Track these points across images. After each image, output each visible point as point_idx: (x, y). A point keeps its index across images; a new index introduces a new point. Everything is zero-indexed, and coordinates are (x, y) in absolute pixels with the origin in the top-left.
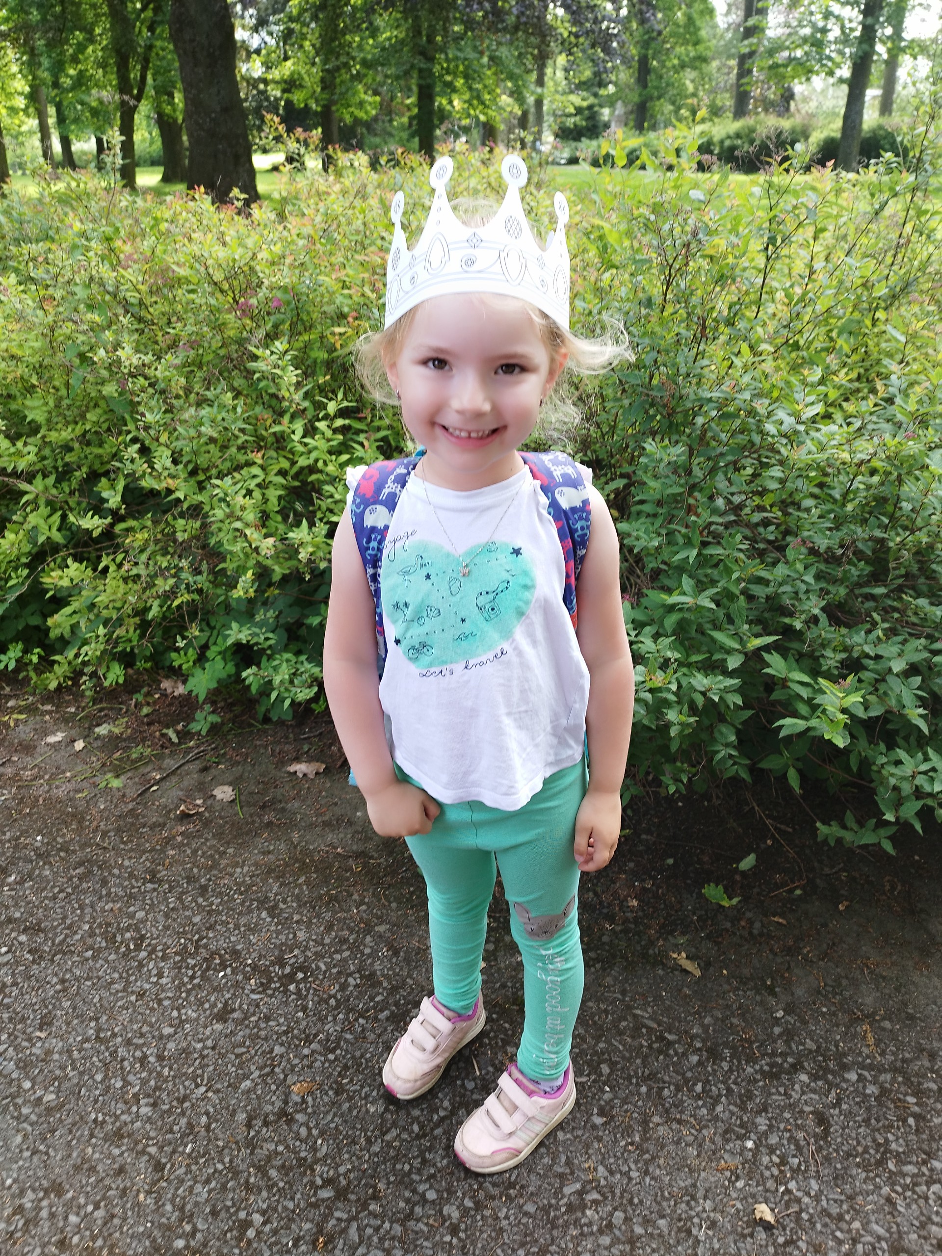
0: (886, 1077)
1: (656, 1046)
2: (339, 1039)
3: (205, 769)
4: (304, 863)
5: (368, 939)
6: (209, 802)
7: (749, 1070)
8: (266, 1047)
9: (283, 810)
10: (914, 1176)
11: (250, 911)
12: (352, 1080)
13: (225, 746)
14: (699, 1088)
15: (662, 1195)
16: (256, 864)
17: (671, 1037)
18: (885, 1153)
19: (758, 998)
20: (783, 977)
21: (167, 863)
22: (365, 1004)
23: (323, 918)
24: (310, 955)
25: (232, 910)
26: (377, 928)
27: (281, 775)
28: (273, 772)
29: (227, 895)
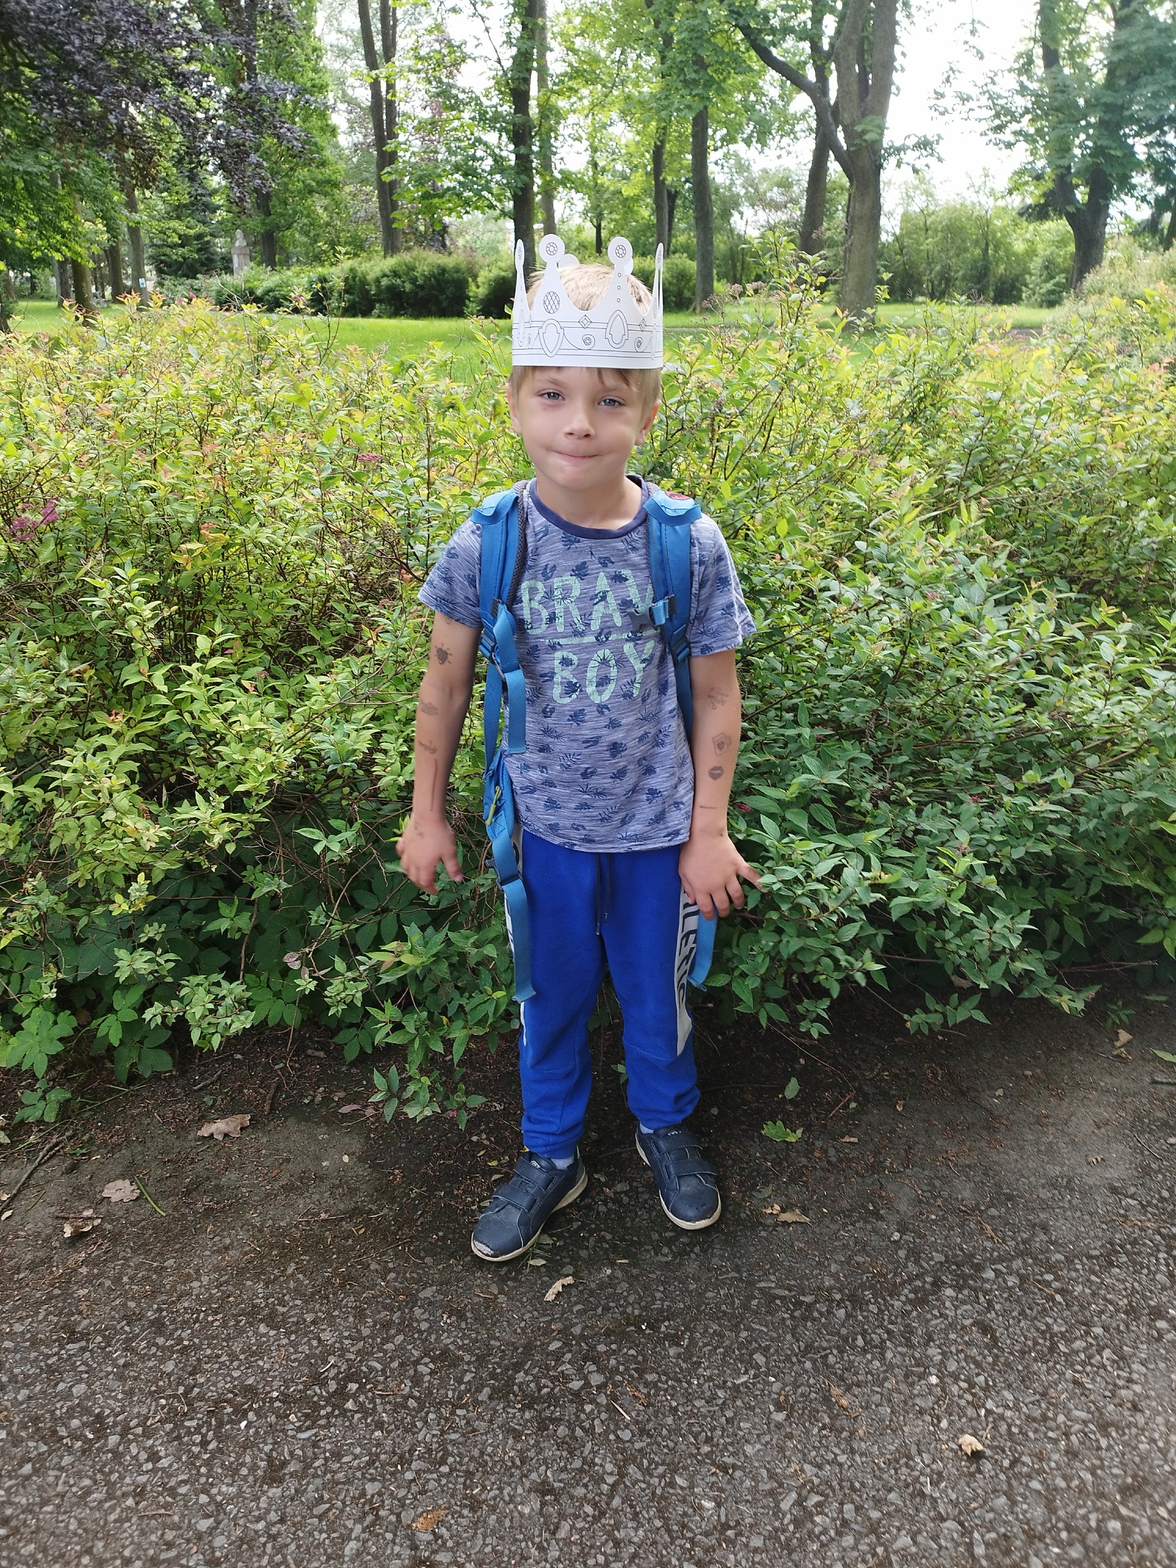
0: (1017, 1264)
1: (797, 1314)
2: (443, 1444)
3: (73, 1168)
4: (284, 1247)
5: (417, 1311)
6: (103, 1209)
7: (897, 1304)
8: (353, 1492)
9: (218, 1188)
10: (1085, 1350)
11: (241, 1332)
12: (484, 1487)
13: (86, 1130)
14: (860, 1342)
15: (880, 1468)
16: (216, 1269)
17: (808, 1299)
18: (1051, 1338)
19: (869, 1227)
20: (881, 1197)
21: (83, 1307)
22: (454, 1390)
23: (346, 1306)
24: (353, 1357)
25: (214, 1338)
26: (421, 1295)
27: (193, 1144)
28: (177, 1144)
29: (197, 1320)
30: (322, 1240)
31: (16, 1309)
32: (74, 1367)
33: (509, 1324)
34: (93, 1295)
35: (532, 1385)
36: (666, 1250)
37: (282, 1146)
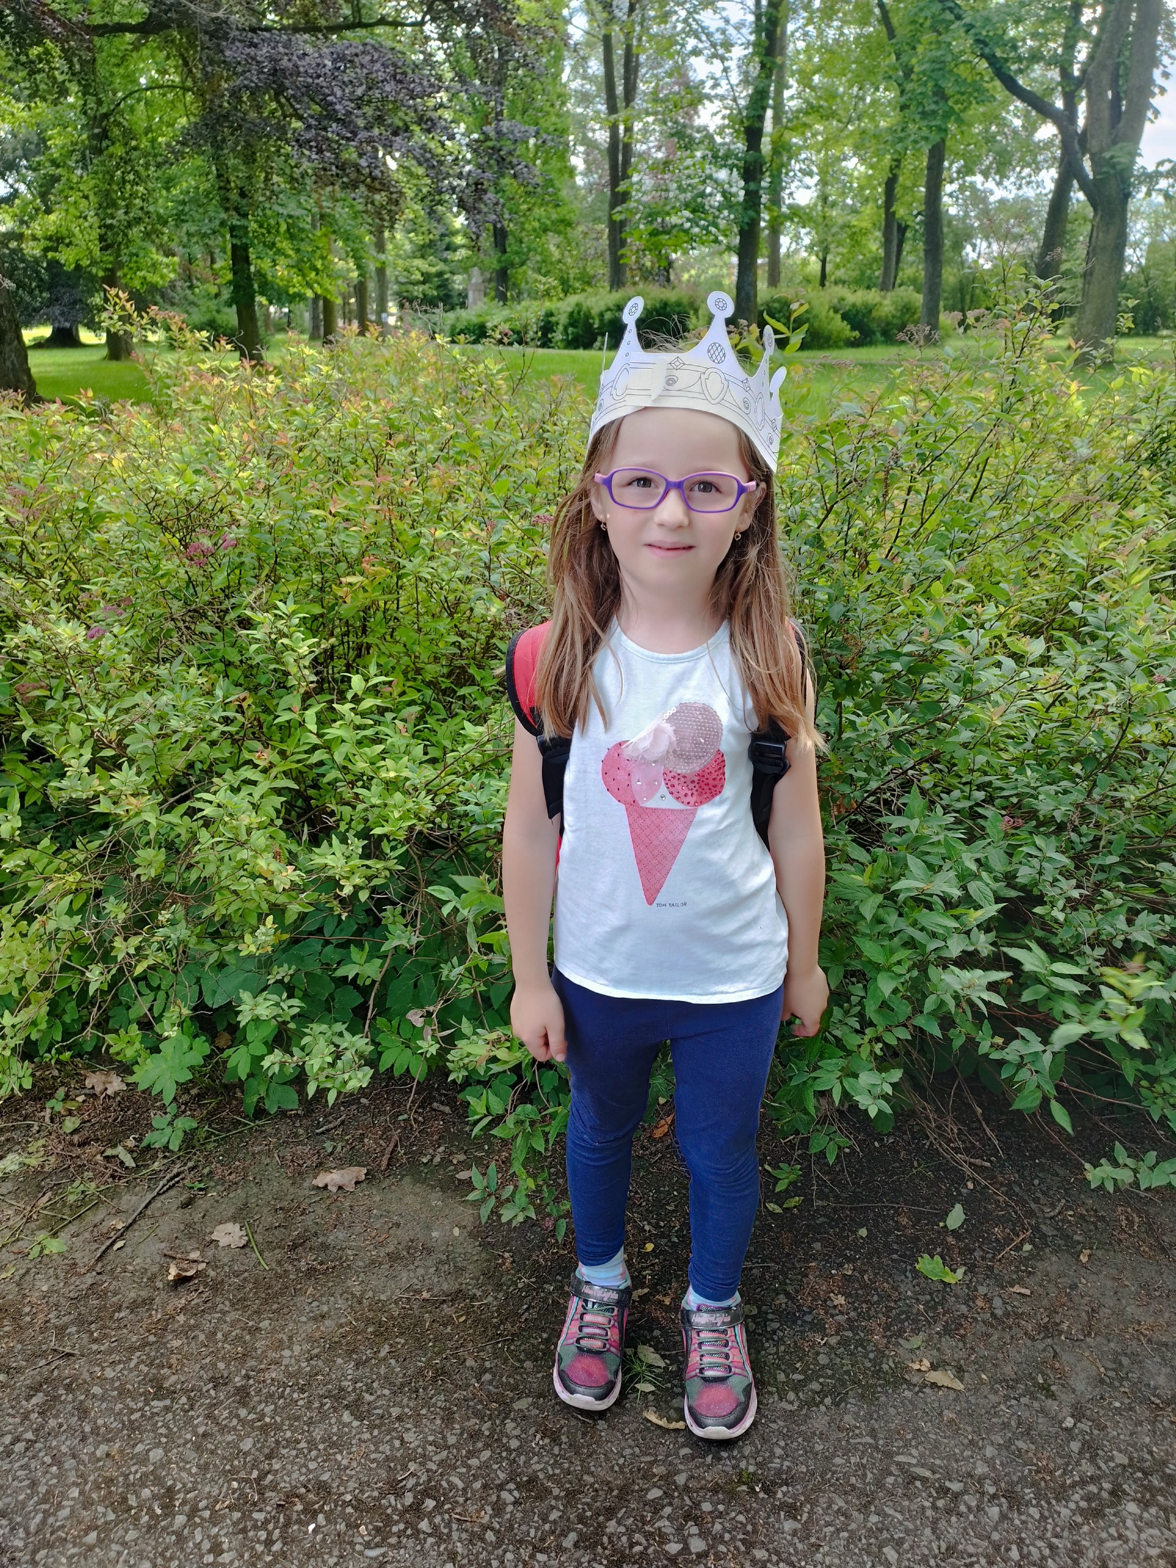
1: (940, 1503)
3: (188, 1203)
4: (381, 1324)
5: (510, 1425)
6: (210, 1253)
7: (1065, 1512)
9: (324, 1247)
11: (324, 1416)
13: (207, 1163)
16: (310, 1339)
17: (956, 1487)
19: (1036, 1405)
20: (1052, 1368)
21: (173, 1361)
22: (537, 1529)
23: (434, 1405)
24: (434, 1468)
25: (297, 1419)
26: (517, 1406)
27: (307, 1192)
28: (291, 1190)
29: (281, 1396)
30: (420, 1322)
31: (110, 1352)
32: (155, 1429)
33: (607, 1459)
34: (186, 1348)
35: (624, 1539)
36: (791, 1396)
37: (394, 1207)
